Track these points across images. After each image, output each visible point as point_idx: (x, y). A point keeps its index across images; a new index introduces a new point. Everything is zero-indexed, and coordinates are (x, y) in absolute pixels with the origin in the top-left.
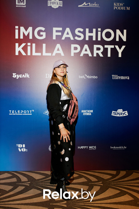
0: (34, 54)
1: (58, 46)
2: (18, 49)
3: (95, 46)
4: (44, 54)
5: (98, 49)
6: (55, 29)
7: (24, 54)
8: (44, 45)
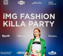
0: (12, 26)
1: (23, 22)
2: (5, 24)
3: (40, 22)
4: (17, 26)
5: (42, 23)
6: (21, 14)
7: (7, 26)
8: (16, 22)
